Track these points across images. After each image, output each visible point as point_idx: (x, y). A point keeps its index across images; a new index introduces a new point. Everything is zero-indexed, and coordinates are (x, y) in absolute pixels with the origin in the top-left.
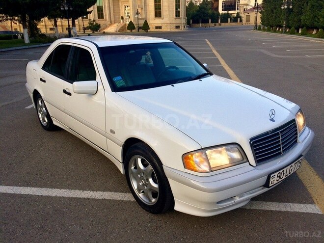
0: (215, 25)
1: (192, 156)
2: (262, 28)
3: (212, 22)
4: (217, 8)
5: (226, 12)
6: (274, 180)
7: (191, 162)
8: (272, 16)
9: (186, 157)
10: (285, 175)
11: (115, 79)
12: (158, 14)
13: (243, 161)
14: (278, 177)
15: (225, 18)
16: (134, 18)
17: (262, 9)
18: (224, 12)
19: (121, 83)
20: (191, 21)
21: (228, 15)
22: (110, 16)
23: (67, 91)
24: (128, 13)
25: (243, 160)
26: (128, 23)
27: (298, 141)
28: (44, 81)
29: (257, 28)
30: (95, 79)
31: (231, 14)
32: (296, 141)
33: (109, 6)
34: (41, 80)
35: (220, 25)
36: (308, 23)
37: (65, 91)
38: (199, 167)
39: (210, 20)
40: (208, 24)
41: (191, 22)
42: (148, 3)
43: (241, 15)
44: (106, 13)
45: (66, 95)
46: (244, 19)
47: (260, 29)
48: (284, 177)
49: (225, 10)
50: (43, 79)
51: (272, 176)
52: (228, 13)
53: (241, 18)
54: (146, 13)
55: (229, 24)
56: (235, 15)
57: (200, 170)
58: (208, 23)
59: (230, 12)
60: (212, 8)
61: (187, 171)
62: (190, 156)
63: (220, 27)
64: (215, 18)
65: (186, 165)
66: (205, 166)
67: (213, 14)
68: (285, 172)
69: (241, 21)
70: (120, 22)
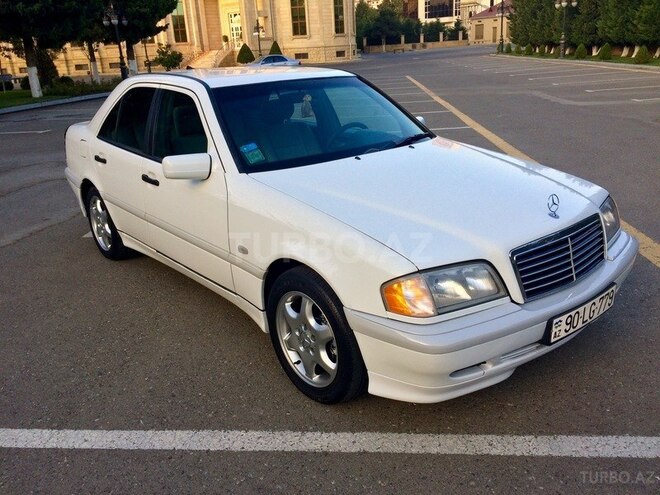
0: (414, 47)
1: (400, 286)
2: (513, 49)
3: (406, 42)
4: (415, 14)
5: (434, 20)
6: (560, 331)
7: (399, 298)
8: (535, 24)
9: (387, 289)
10: (581, 321)
11: (244, 149)
12: (299, 28)
13: (498, 295)
14: (567, 324)
15: (433, 33)
16: (252, 38)
17: (512, 11)
18: (429, 21)
19: (257, 156)
20: (365, 41)
21: (438, 27)
22: (201, 35)
23: (150, 176)
24: (237, 29)
25: (498, 292)
26: (238, 49)
27: (605, 257)
28: (104, 161)
29: (501, 49)
30: (205, 151)
31: (444, 24)
32: (602, 257)
33: (198, 15)
34: (97, 158)
35: (424, 46)
36: (612, 34)
37: (145, 178)
38: (415, 306)
39: (403, 38)
40: (399, 47)
41: (365, 43)
42: (277, 6)
43: (464, 25)
44: (192, 29)
45: (149, 185)
46: (471, 34)
47: (509, 51)
48: (580, 325)
49: (430, 16)
50: (101, 157)
51: (555, 321)
52: (438, 23)
53: (464, 30)
54: (274, 28)
55: (442, 44)
56: (453, 25)
57: (417, 311)
58: (400, 43)
59: (443, 20)
60: (405, 13)
61: (391, 315)
62: (395, 286)
63: (423, 50)
64: (412, 32)
65: (390, 304)
66: (426, 304)
67: (409, 24)
68: (581, 315)
69: (465, 37)
70: (221, 48)
